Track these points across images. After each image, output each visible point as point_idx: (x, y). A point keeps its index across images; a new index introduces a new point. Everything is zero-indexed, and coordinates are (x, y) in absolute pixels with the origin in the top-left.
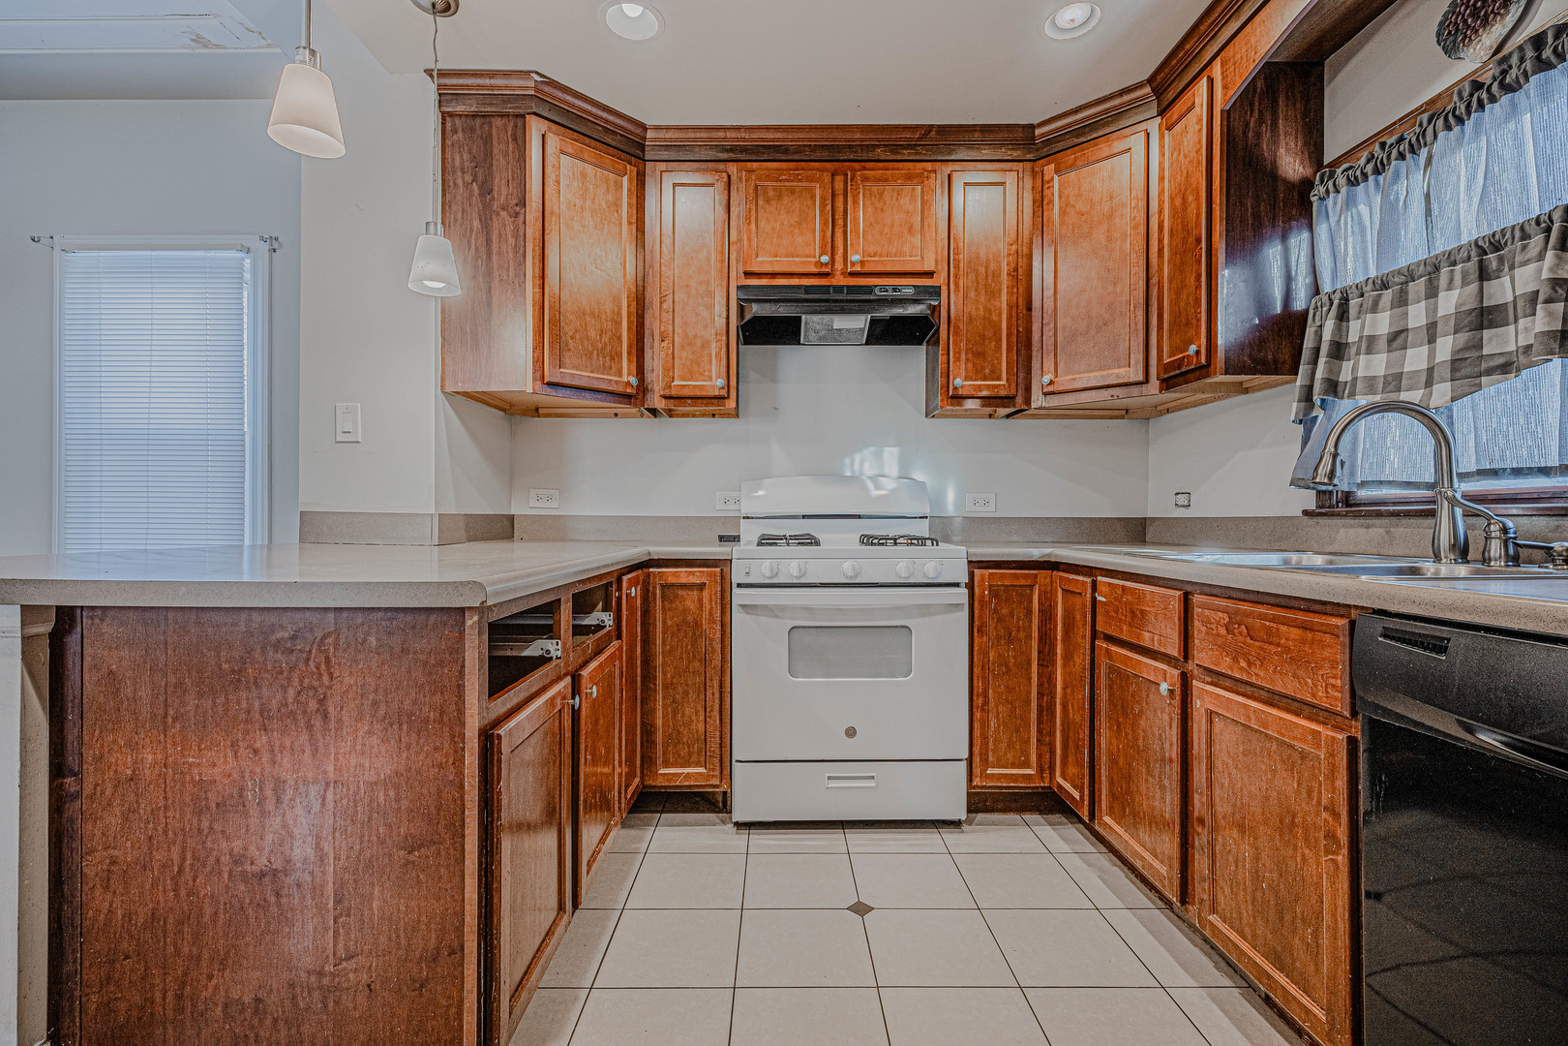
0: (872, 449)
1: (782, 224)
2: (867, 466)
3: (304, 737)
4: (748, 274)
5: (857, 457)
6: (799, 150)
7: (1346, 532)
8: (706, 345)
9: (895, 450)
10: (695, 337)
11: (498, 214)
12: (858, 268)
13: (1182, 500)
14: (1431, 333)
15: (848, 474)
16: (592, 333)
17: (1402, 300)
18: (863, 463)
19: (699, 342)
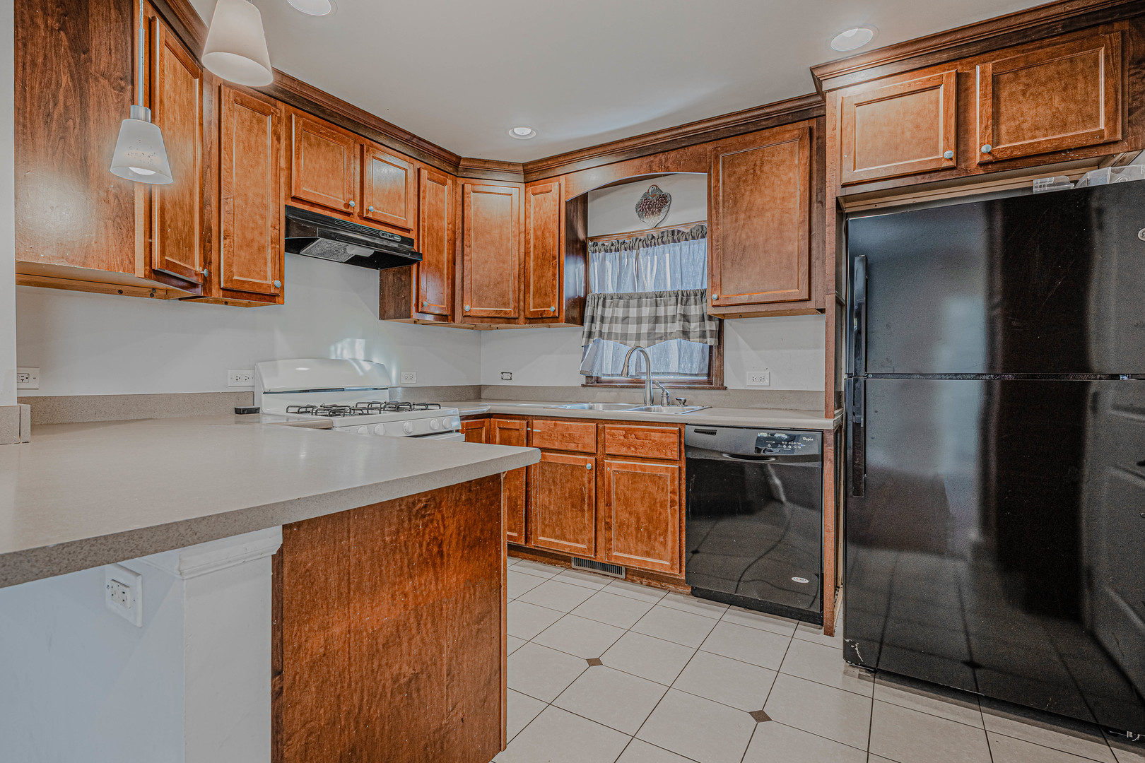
0: (348, 340)
1: (321, 167)
2: (345, 352)
3: (431, 575)
4: (295, 199)
5: (339, 346)
6: (332, 114)
7: (600, 393)
8: (261, 249)
9: (362, 341)
10: (252, 240)
11: (96, 79)
12: (370, 215)
13: (506, 376)
14: (639, 321)
15: (333, 357)
16: (180, 224)
17: (627, 306)
18: (343, 350)
19: (255, 245)
